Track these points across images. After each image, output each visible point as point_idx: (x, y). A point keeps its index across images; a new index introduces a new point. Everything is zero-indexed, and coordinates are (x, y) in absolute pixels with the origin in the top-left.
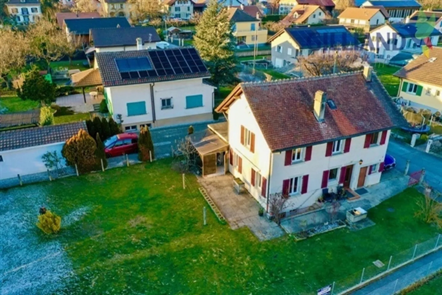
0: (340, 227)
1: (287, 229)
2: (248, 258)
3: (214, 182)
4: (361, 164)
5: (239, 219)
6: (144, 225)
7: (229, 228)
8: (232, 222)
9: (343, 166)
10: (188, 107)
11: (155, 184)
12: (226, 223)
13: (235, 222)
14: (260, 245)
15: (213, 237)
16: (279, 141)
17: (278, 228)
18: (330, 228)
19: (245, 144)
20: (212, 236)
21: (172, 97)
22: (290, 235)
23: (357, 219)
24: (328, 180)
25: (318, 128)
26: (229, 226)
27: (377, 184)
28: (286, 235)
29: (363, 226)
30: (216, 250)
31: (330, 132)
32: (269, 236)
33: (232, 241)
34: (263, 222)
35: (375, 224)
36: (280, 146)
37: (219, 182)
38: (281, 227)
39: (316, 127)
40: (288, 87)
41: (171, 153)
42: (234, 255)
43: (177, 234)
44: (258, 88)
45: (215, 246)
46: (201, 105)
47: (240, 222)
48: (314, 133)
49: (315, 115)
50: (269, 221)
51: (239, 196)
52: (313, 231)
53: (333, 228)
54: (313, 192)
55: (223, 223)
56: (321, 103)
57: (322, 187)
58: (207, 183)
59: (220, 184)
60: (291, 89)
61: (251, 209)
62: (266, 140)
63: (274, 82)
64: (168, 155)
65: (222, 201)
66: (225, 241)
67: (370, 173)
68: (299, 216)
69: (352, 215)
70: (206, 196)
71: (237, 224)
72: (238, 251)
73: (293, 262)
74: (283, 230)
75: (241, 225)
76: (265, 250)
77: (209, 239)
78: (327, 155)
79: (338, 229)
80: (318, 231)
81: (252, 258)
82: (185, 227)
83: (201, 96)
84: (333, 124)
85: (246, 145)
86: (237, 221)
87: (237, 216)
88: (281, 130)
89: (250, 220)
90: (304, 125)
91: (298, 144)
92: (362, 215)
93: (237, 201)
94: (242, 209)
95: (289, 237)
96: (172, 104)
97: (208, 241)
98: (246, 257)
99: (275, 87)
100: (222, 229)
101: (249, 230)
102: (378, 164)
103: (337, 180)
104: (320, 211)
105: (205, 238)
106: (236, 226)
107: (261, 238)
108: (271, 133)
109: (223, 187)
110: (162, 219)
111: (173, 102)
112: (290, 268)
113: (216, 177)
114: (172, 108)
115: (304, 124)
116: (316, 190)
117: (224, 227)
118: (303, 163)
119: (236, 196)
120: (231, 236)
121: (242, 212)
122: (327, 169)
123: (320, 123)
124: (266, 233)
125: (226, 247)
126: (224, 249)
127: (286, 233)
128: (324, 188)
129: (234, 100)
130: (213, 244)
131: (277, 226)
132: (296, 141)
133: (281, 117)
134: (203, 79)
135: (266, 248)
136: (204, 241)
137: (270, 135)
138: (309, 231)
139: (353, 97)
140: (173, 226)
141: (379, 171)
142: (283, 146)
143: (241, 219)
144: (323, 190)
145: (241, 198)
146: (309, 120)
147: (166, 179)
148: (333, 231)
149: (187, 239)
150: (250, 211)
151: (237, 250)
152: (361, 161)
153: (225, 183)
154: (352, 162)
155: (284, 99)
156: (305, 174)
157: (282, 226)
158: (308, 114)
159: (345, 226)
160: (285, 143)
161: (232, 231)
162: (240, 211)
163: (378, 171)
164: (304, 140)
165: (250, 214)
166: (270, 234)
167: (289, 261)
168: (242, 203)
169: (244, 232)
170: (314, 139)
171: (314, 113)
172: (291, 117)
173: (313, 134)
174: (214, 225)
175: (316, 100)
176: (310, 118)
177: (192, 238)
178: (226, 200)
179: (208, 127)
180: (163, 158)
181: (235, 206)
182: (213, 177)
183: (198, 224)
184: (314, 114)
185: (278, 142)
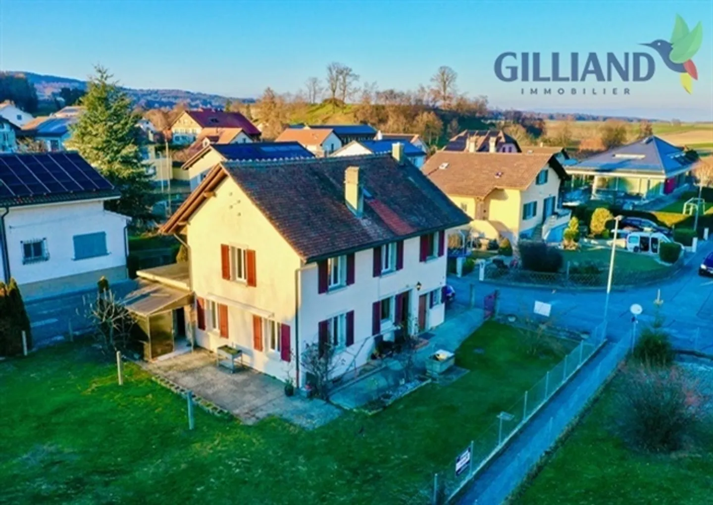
0: (424, 383)
1: (345, 404)
2: (301, 459)
3: (176, 365)
4: (419, 289)
5: (254, 408)
6: (56, 458)
7: (241, 424)
8: (241, 415)
9: (397, 293)
10: (79, 256)
11: (53, 389)
12: (232, 418)
13: (247, 413)
14: (312, 435)
15: (218, 444)
16: (311, 244)
17: (327, 406)
18: (411, 387)
19: (231, 278)
20: (216, 442)
21: (44, 239)
22: (355, 410)
23: (445, 367)
24: (381, 321)
25: (360, 226)
26: (240, 421)
27: (442, 324)
28: (346, 413)
29: (454, 378)
30: (235, 461)
31: (378, 231)
32: (319, 419)
33: (258, 442)
34: (298, 404)
35: (468, 371)
36: (315, 251)
37: (186, 363)
38: (332, 404)
39: (357, 224)
40: (295, 169)
41: (66, 334)
42: (272, 461)
43: (140, 455)
44: (251, 170)
45: (230, 457)
46: (103, 252)
47: (258, 412)
48: (357, 233)
49: (349, 207)
50: (308, 399)
51: (235, 375)
52: (388, 397)
53: (414, 387)
54: (362, 343)
55: (226, 417)
56: (358, 185)
57: (374, 334)
58: (162, 368)
59: (189, 367)
60: (301, 172)
61: (268, 389)
62: (290, 243)
63: (273, 162)
64: (59, 338)
65: (207, 388)
66: (245, 445)
67: (431, 306)
68: (354, 383)
69: (435, 361)
70: (172, 385)
71: (254, 416)
72: (278, 453)
73: (381, 445)
74: (338, 407)
75: (261, 414)
76: (323, 440)
77: (211, 449)
78: (375, 275)
79: (421, 389)
80: (395, 394)
81: (308, 458)
82: (153, 442)
83: (103, 234)
84: (378, 220)
85: (234, 279)
86: (251, 411)
87: (247, 405)
88: (307, 229)
89: (274, 405)
90: (338, 222)
91: (339, 247)
92: (449, 359)
93: (235, 383)
94: (251, 393)
95: (354, 413)
96: (45, 253)
97: (211, 451)
98: (297, 458)
99: (276, 168)
100: (228, 428)
101: (281, 419)
102: (439, 289)
103: (391, 319)
104: (381, 370)
105: (203, 449)
106: (254, 419)
107: (307, 425)
108: (295, 234)
109: (199, 369)
110: (96, 439)
111: (49, 248)
112: (381, 455)
113: (175, 357)
114: (47, 259)
115: (339, 220)
116: (367, 339)
117: (230, 424)
118: (344, 288)
119: (229, 376)
120: (252, 433)
121: (254, 397)
122: (376, 300)
123: (360, 218)
124: (311, 417)
125: (251, 453)
126: (249, 456)
127: (345, 411)
128: (376, 335)
129: (204, 199)
130: (224, 455)
131: (325, 404)
132: (336, 243)
133: (300, 210)
134: (106, 203)
135: (325, 437)
136: (205, 454)
137: (293, 236)
138: (382, 399)
139: (390, 185)
140: (126, 446)
141: (442, 302)
142: (319, 251)
143: (257, 408)
144: (376, 339)
145: (239, 378)
146: (343, 215)
147: (73, 377)
148: (415, 391)
149: (168, 459)
150: (267, 392)
151: (275, 452)
152: (419, 284)
153: (198, 364)
154: (407, 286)
155: (295, 187)
156: (349, 310)
157: (335, 402)
158: (338, 206)
159: (429, 381)
160: (320, 247)
161: (249, 427)
162: (248, 397)
163: (440, 302)
164: (347, 243)
165: (270, 396)
166: (319, 417)
167: (374, 447)
168: (245, 384)
169: (273, 424)
170: (361, 241)
171: (347, 204)
172: (317, 212)
173: (356, 235)
174: (209, 426)
175: (349, 182)
176: (343, 212)
177: (177, 454)
178: (213, 385)
179: (137, 276)
180: (51, 345)
181: (235, 391)
182: (170, 359)
183: (178, 432)
184: (346, 206)
185: (310, 246)
